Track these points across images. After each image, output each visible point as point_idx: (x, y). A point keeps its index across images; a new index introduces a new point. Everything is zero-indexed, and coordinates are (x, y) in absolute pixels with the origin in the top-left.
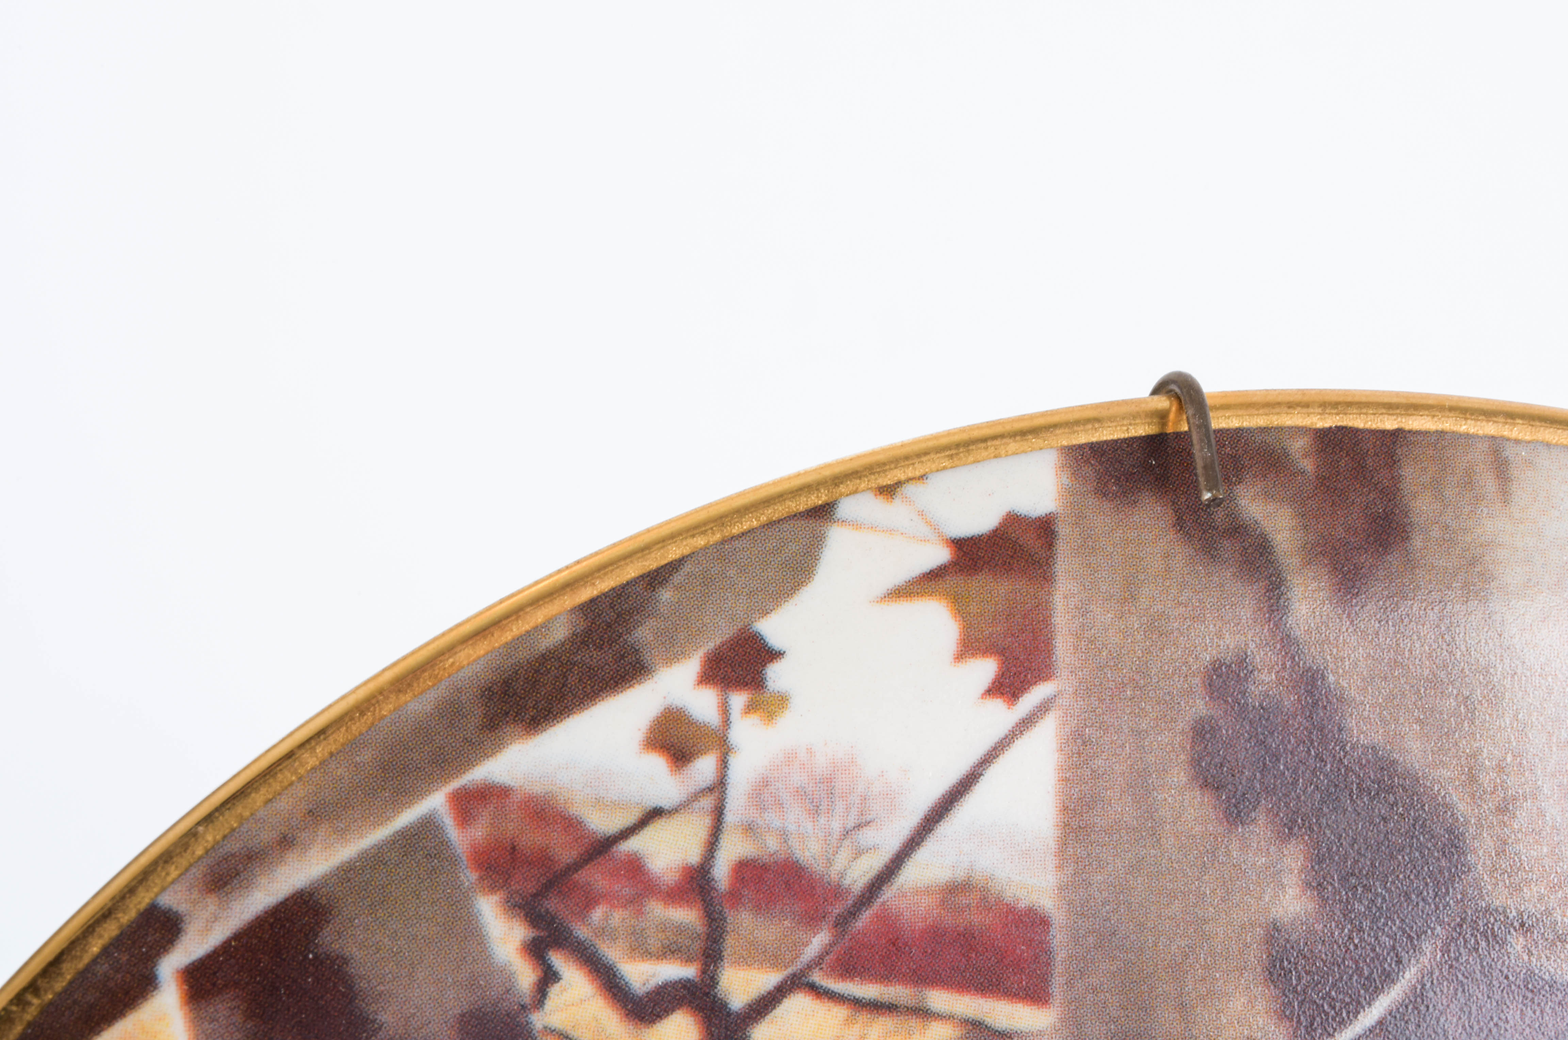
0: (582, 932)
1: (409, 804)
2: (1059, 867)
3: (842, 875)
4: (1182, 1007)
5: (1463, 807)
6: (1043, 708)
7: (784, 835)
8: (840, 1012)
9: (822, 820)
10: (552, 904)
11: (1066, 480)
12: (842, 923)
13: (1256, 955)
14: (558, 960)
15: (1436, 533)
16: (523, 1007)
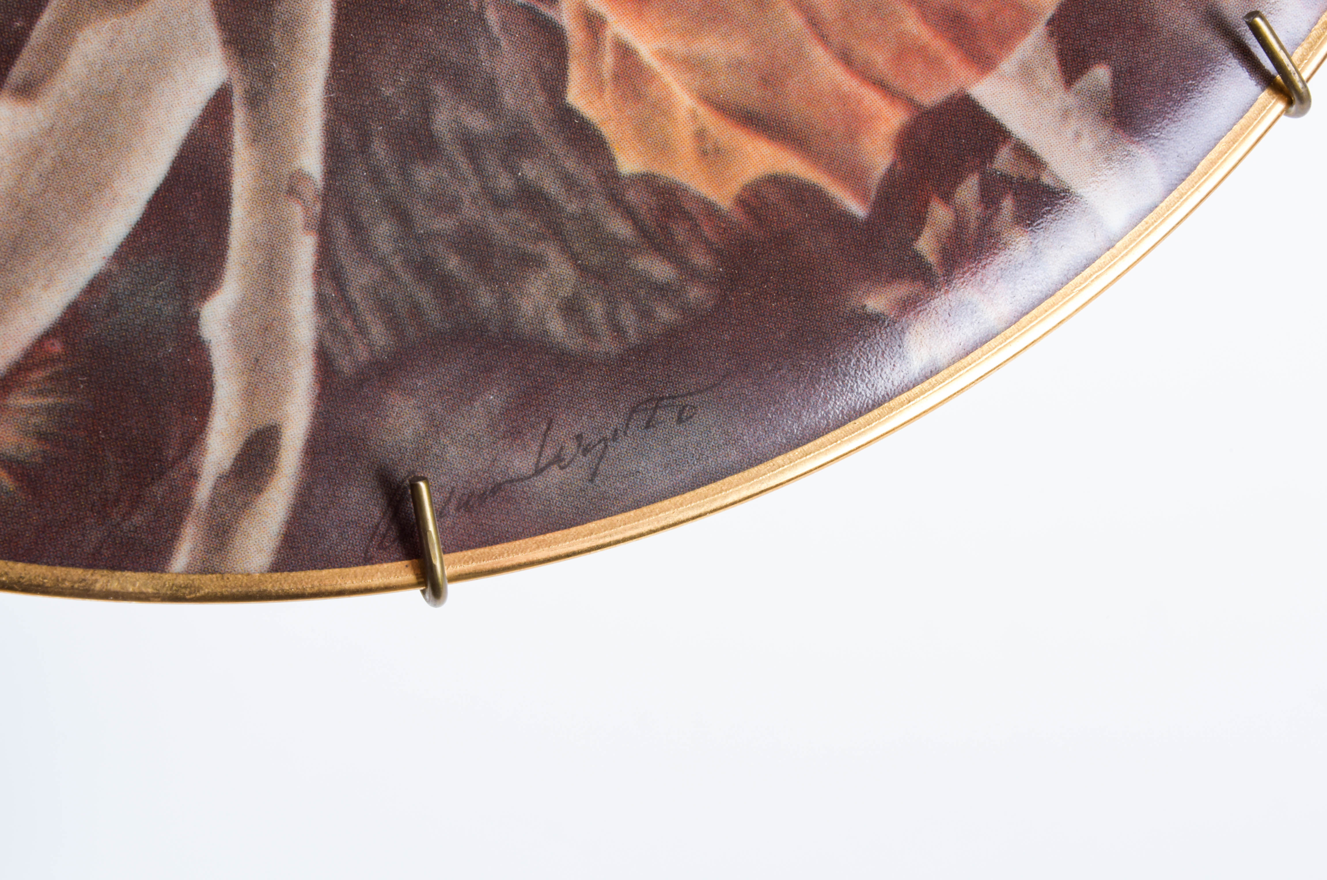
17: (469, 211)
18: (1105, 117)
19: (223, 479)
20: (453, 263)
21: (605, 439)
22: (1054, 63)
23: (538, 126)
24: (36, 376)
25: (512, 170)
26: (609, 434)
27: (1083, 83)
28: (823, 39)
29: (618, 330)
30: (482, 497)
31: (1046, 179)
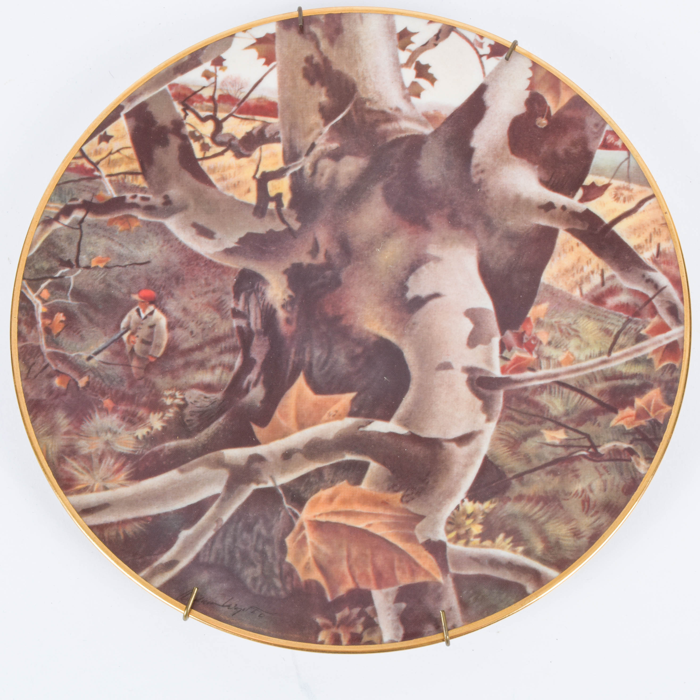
0: (192, 107)
1: (161, 87)
2: (279, 94)
3: (238, 97)
4: (303, 118)
5: (355, 79)
6: (274, 67)
7: (227, 90)
8: (239, 120)
9: (234, 87)
10: (186, 103)
11: (277, 27)
12: (239, 105)
13: (317, 108)
14: (188, 112)
15: (348, 31)
16: (182, 120)
17: (249, 548)
18: (398, 615)
19: (162, 564)
20: (238, 555)
21: (241, 609)
22: (395, 596)
23: (275, 540)
24: (143, 522)
25: (263, 545)
26: (243, 608)
27: (398, 605)
28: (348, 561)
29: (260, 590)
30: (208, 603)
31: (375, 619)
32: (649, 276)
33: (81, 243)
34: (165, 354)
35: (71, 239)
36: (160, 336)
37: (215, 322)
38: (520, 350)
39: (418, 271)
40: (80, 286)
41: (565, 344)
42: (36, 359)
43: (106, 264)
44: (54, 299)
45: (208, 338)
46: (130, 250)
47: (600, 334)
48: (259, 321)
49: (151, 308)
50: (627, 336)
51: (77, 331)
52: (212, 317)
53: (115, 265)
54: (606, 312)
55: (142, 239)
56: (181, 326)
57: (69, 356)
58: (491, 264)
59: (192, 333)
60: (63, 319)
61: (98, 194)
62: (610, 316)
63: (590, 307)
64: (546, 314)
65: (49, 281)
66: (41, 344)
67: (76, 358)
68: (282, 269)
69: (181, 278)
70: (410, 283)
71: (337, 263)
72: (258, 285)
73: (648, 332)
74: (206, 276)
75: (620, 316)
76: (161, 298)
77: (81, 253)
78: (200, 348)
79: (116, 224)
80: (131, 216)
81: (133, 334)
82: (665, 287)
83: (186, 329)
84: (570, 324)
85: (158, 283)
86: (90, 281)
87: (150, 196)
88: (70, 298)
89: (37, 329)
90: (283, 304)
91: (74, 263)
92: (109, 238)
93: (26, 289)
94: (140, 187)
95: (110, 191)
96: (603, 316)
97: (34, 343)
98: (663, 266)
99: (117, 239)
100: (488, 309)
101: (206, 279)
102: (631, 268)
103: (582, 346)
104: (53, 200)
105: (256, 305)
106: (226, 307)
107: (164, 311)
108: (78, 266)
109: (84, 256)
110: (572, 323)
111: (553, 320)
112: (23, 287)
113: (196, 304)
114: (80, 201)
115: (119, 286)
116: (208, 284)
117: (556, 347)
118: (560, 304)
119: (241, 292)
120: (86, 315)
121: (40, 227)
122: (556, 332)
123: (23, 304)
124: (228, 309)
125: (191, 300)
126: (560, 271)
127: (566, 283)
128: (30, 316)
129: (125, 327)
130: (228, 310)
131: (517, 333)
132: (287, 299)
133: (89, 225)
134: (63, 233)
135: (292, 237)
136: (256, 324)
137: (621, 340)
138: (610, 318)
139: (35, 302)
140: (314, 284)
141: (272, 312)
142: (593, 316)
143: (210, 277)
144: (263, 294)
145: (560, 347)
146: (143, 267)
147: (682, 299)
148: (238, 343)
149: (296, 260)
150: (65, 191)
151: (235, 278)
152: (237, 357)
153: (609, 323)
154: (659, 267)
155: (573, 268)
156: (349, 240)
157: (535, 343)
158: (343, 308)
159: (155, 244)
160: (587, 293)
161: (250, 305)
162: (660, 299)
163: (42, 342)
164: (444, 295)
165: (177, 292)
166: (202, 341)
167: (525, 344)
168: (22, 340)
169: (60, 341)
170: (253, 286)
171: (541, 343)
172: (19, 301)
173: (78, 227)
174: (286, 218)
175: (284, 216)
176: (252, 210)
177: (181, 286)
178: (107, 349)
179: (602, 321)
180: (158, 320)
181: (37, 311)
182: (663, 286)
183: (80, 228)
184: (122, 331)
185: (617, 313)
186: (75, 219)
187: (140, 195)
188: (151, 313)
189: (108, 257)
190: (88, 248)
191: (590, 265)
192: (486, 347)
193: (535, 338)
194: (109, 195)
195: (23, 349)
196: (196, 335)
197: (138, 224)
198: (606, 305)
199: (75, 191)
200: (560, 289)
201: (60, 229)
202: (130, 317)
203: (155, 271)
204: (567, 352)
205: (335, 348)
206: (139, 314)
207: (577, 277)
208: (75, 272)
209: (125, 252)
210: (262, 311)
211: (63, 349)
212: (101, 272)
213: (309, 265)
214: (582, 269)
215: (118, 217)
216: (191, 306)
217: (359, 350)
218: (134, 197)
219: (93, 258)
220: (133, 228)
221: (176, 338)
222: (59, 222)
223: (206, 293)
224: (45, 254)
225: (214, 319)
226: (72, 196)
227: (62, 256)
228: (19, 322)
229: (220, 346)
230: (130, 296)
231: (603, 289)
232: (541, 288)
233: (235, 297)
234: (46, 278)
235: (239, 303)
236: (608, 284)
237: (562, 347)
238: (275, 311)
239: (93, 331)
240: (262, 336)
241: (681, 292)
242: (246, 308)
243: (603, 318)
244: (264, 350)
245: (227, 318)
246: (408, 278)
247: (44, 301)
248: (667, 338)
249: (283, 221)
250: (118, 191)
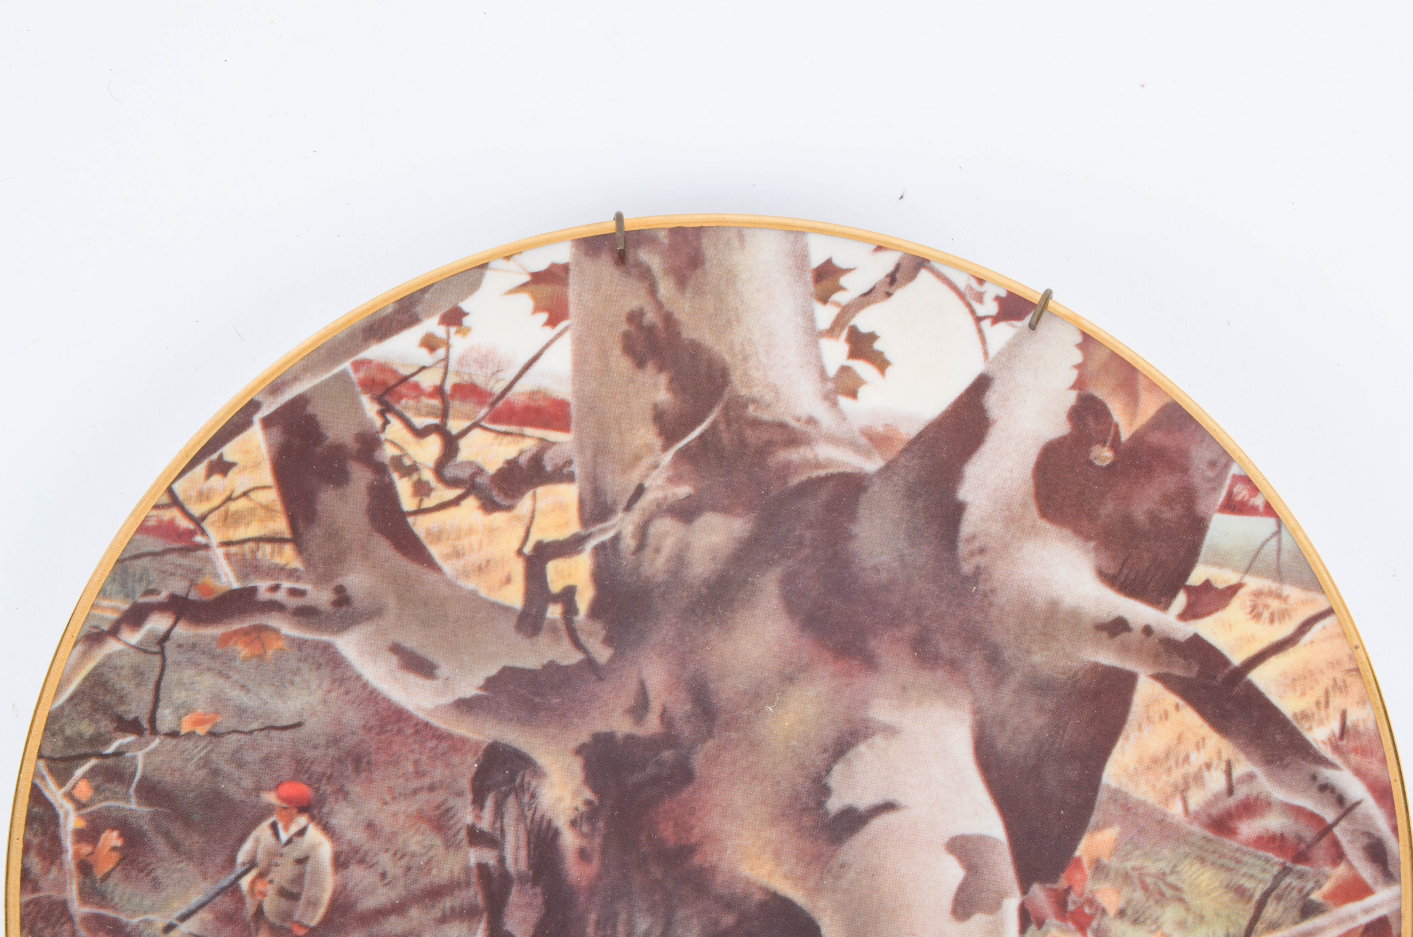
0: (398, 407)
1: (337, 366)
2: (574, 385)
3: (492, 388)
4: (620, 433)
5: (727, 358)
6: (565, 329)
7: (470, 374)
8: (492, 435)
9: (484, 369)
10: (387, 398)
11: (574, 250)
12: (493, 404)
13: (649, 415)
14: (389, 416)
15: (715, 262)
16: (377, 432)
32: (1327, 778)
33: (162, 684)
34: (327, 920)
35: (142, 674)
36: (317, 882)
37: (430, 854)
38: (1061, 926)
39: (851, 754)
40: (156, 773)
41: (1154, 917)
42: (57, 929)
43: (213, 727)
44: (101, 801)
45: (416, 887)
46: (261, 699)
47: (1227, 898)
48: (523, 853)
49: (302, 820)
50: (1282, 904)
51: (146, 870)
52: (427, 843)
53: (230, 729)
54: (1237, 850)
55: (289, 676)
56: (361, 861)
57: (127, 924)
58: (1001, 744)
59: (383, 875)
60: (118, 843)
61: (200, 581)
62: (1246, 858)
63: (1204, 838)
64: (1115, 851)
65: (93, 762)
66: (68, 898)
67: (141, 928)
68: (573, 745)
69: (365, 760)
70: (835, 779)
71: (686, 734)
72: (523, 778)
73: (1325, 897)
74: (417, 756)
75: (1267, 860)
76: (321, 801)
77: (161, 704)
78: (399, 908)
79: (236, 643)
80: (266, 628)
81: (261, 875)
82: (1358, 803)
83: (371, 867)
84: (1164, 874)
85: (317, 769)
86: (177, 764)
87: (308, 587)
88: (133, 799)
89: (62, 864)
90: (573, 817)
91: (145, 724)
92: (220, 672)
93: (43, 778)
94: (288, 567)
95: (227, 575)
96: (1231, 858)
97: (54, 894)
98: (1353, 758)
99: (235, 677)
100: (995, 839)
101: (416, 762)
102: (1287, 760)
103: (1190, 920)
104: (108, 593)
105: (517, 819)
106: (456, 823)
107: (327, 829)
108: (154, 731)
109: (167, 711)
110: (1168, 871)
111: (1129, 864)
112: (37, 774)
113: (395, 815)
114: (163, 596)
115: (236, 774)
116: (419, 774)
117: (1135, 922)
118: (1141, 831)
119: (489, 791)
120: (167, 835)
121: (80, 648)
122: (1134, 891)
123: (36, 810)
124: (459, 826)
125: (385, 807)
126: (1140, 760)
127: (1154, 786)
128: (49, 836)
129: (246, 861)
130: (461, 829)
131: (1055, 890)
132: (583, 808)
133: (180, 646)
134: (125, 661)
135: (594, 678)
136: (516, 860)
137: (1271, 911)
138: (1246, 864)
139: (61, 807)
140: (637, 777)
141: (550, 835)
142: (1211, 858)
143: (424, 758)
144: (533, 796)
145: (1144, 922)
146: (287, 735)
147: (1395, 829)
148: (480, 900)
149: (601, 727)
150: (134, 575)
151: (476, 762)
152: (476, 929)
153: (1244, 875)
154: (1347, 761)
155: (1167, 755)
156: (712, 686)
157: (1093, 911)
158: (696, 830)
159: (314, 687)
160: (1197, 808)
161: (506, 820)
162: (1350, 827)
163: (72, 893)
164: (905, 807)
165: (355, 789)
166: (404, 893)
167: (1072, 913)
168: (29, 888)
169: (109, 890)
170: (512, 779)
171: (1104, 912)
172: (28, 805)
173: (157, 649)
174: (583, 638)
175: (579, 633)
176: (514, 621)
177: (364, 775)
178: (206, 908)
179: (1229, 870)
180: (314, 847)
181: (65, 826)
182: (1354, 801)
183: (162, 653)
184: (239, 869)
185: (1261, 853)
186: (151, 633)
187: (286, 584)
188: (302, 832)
189: (217, 712)
190: (175, 695)
191: (1202, 751)
192: (991, 918)
193: (1091, 902)
194: (225, 585)
195: (32, 906)
196: (391, 881)
197: (281, 644)
198: (1239, 837)
199: (154, 575)
200: (1143, 798)
201: (120, 654)
202: (257, 841)
203: (312, 743)
204: (1159, 933)
205: (681, 914)
206: (276, 834)
207: (1177, 775)
208: (147, 743)
209: (251, 703)
210: (529, 832)
211: (114, 908)
212: (202, 744)
213: (630, 738)
214: (1187, 759)
215: (240, 630)
216: (384, 820)
217: (728, 920)
218: (275, 588)
219: (186, 715)
220: (270, 653)
221: (350, 886)
222: (119, 640)
223: (415, 792)
224: (86, 705)
225: (432, 846)
226: (148, 584)
227: (122, 709)
228: (26, 849)
229: (441, 906)
230: (258, 796)
231: (1231, 802)
232: (1102, 796)
233: (474, 802)
234: (86, 757)
235: (482, 815)
236: (1241, 792)
237: (1149, 922)
238: (556, 833)
239: (180, 870)
240: (528, 886)
241: (1392, 814)
242: (498, 825)
243: (1232, 864)
244: (533, 916)
245: (458, 847)
246: (831, 769)
247: (80, 805)
248: (1367, 911)
249: (577, 644)
250: (242, 576)
